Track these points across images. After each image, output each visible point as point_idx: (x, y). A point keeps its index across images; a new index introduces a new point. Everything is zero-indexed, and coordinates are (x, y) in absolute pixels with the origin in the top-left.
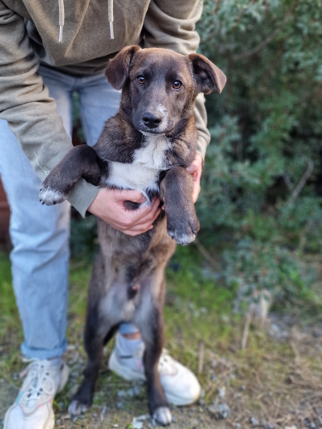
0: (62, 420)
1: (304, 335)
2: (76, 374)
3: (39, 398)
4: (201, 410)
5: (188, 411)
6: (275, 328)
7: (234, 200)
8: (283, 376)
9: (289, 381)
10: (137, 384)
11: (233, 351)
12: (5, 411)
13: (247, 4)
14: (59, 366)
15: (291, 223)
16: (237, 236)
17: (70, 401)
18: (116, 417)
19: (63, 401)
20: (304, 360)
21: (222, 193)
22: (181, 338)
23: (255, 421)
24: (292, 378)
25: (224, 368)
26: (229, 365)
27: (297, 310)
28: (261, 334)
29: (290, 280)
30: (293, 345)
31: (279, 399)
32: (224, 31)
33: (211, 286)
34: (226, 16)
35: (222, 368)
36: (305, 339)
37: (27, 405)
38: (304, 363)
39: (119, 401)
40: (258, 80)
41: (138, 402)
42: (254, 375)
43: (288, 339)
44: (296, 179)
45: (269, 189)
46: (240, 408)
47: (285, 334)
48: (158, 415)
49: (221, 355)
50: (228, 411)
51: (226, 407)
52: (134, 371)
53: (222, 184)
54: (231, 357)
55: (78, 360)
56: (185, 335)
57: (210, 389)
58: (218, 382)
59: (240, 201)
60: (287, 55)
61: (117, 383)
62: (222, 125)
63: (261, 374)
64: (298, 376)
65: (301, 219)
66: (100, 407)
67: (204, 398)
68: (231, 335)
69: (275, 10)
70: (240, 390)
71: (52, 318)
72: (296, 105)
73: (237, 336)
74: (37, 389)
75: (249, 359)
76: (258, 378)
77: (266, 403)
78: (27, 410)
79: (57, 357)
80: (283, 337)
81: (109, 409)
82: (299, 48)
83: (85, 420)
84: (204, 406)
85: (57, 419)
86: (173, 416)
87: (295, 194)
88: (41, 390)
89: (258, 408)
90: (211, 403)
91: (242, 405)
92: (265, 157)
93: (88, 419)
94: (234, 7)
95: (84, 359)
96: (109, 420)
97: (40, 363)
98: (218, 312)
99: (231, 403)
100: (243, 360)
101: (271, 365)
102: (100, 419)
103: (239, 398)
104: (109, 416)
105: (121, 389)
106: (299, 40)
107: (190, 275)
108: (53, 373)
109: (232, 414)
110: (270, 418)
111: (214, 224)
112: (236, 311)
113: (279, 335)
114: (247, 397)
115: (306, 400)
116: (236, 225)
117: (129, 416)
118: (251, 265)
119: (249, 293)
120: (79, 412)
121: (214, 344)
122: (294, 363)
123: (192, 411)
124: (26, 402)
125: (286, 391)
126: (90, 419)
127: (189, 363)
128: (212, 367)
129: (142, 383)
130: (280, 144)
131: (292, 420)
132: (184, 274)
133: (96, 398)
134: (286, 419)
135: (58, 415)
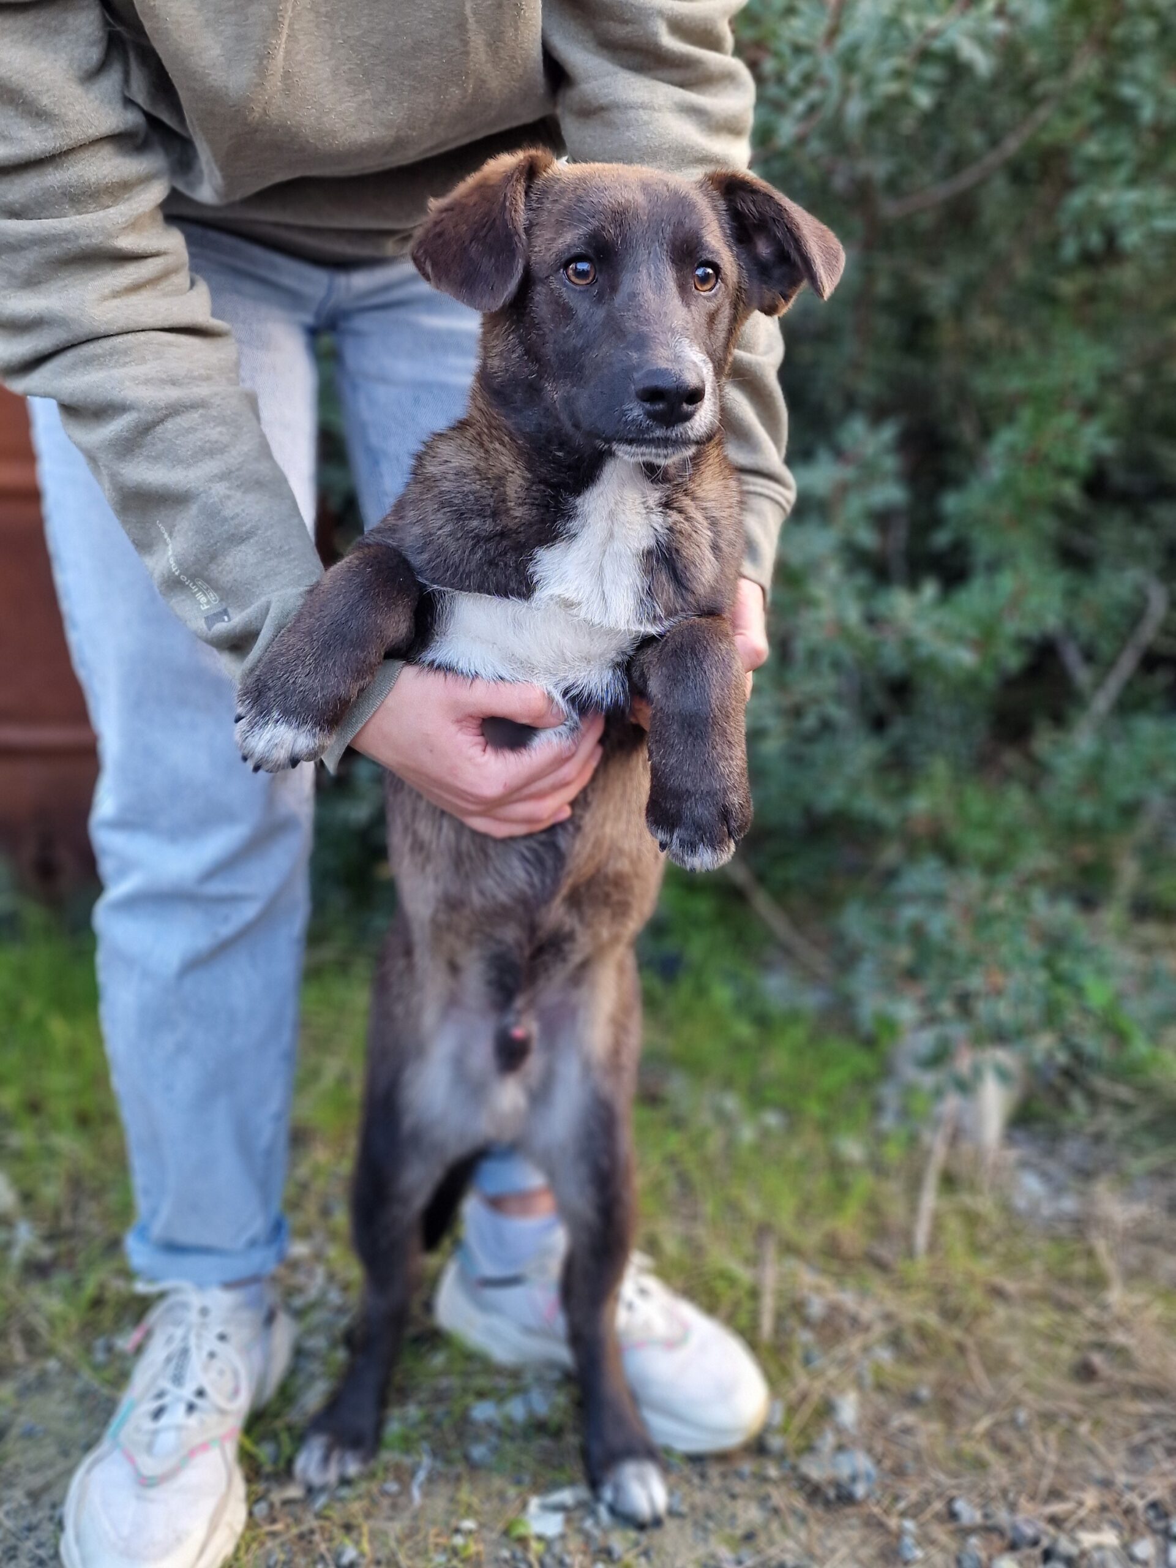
0: (271, 1506)
1: (1139, 1210)
2: (318, 1342)
3: (193, 1421)
4: (773, 1472)
5: (724, 1476)
6: (1032, 1184)
7: (878, 724)
8: (1066, 1353)
9: (1085, 1373)
10: (539, 1379)
11: (881, 1266)
12: (69, 1472)
13: (939, 12)
14: (263, 1313)
15: (1086, 810)
16: (891, 854)
17: (300, 1439)
18: (465, 1494)
19: (274, 1436)
20: (1137, 1299)
21: (839, 698)
22: (694, 1217)
23: (969, 1512)
24: (1097, 1359)
25: (852, 1326)
26: (868, 1312)
27: (1109, 1120)
28: (984, 1204)
29: (1086, 1011)
30: (1101, 1246)
31: (1052, 1436)
32: (856, 109)
33: (798, 1034)
34: (865, 56)
35: (846, 1324)
36: (1142, 1222)
37: (149, 1448)
38: (1136, 1309)
39: (478, 1439)
40: (969, 289)
41: (546, 1442)
42: (961, 1348)
43: (1081, 1225)
44: (1105, 647)
45: (1010, 683)
46: (911, 1466)
47: (1069, 1204)
48: (618, 1489)
49: (839, 1279)
50: (868, 1476)
51: (862, 1462)
52: (528, 1330)
53: (837, 665)
54: (877, 1283)
55: (324, 1293)
56: (708, 1208)
57: (804, 1397)
58: (832, 1373)
59: (898, 729)
60: (1077, 200)
61: (466, 1374)
62: (839, 454)
63: (983, 1346)
64: (1120, 1354)
65: (1125, 792)
66: (407, 1461)
67: (783, 1430)
68: (873, 1207)
69: (1036, 37)
70: (912, 1401)
71: (244, 1141)
72: (1108, 380)
73: (896, 1211)
74: (187, 1392)
75: (942, 1291)
76: (973, 1358)
77: (1005, 1449)
78: (150, 1466)
79: (254, 1279)
80: (1060, 1217)
81: (439, 1465)
82: (1123, 172)
83: (356, 1507)
84: (781, 1457)
85: (253, 1499)
86: (671, 1492)
87: (1101, 703)
88: (201, 1393)
89: (980, 1465)
90: (810, 1449)
91: (918, 1455)
92: (994, 567)
93: (365, 1503)
94: (893, 22)
95: (345, 1288)
96: (440, 1504)
97: (195, 1300)
98: (826, 1127)
99: (879, 1447)
100: (919, 1296)
101: (1020, 1314)
102: (410, 1499)
103: (907, 1430)
104: (443, 1490)
105: (481, 1395)
106: (1123, 145)
107: (722, 994)
108: (241, 1334)
109: (885, 1487)
110: (1023, 1501)
111: (808, 811)
112: (887, 1122)
113: (1047, 1210)
114: (936, 1427)
115: (1152, 1440)
116: (887, 814)
117: (512, 1492)
118: (948, 955)
119: (938, 1058)
120: (332, 1475)
121: (811, 1239)
122: (1104, 1307)
123: (740, 1475)
124: (145, 1439)
125: (1076, 1408)
126: (374, 1502)
127: (725, 1306)
128: (806, 1322)
129: (556, 1375)
130: (1049, 524)
131: (1104, 1508)
132: (701, 991)
133: (394, 1428)
134: (1081, 1504)
135: (260, 1487)
